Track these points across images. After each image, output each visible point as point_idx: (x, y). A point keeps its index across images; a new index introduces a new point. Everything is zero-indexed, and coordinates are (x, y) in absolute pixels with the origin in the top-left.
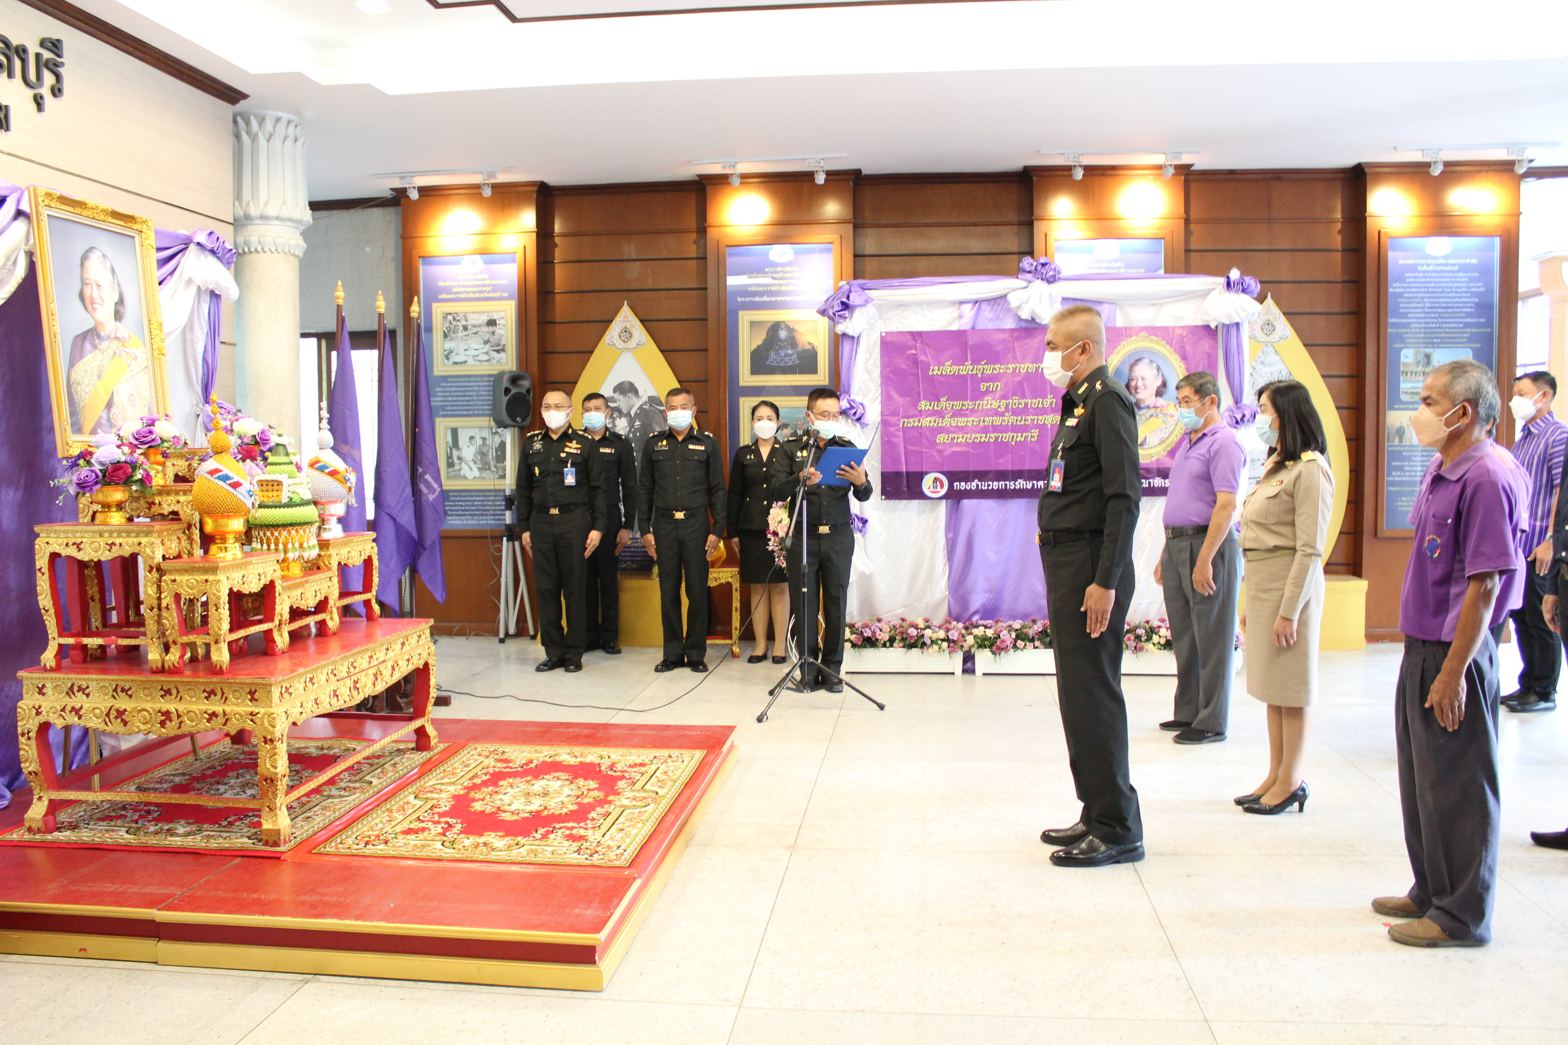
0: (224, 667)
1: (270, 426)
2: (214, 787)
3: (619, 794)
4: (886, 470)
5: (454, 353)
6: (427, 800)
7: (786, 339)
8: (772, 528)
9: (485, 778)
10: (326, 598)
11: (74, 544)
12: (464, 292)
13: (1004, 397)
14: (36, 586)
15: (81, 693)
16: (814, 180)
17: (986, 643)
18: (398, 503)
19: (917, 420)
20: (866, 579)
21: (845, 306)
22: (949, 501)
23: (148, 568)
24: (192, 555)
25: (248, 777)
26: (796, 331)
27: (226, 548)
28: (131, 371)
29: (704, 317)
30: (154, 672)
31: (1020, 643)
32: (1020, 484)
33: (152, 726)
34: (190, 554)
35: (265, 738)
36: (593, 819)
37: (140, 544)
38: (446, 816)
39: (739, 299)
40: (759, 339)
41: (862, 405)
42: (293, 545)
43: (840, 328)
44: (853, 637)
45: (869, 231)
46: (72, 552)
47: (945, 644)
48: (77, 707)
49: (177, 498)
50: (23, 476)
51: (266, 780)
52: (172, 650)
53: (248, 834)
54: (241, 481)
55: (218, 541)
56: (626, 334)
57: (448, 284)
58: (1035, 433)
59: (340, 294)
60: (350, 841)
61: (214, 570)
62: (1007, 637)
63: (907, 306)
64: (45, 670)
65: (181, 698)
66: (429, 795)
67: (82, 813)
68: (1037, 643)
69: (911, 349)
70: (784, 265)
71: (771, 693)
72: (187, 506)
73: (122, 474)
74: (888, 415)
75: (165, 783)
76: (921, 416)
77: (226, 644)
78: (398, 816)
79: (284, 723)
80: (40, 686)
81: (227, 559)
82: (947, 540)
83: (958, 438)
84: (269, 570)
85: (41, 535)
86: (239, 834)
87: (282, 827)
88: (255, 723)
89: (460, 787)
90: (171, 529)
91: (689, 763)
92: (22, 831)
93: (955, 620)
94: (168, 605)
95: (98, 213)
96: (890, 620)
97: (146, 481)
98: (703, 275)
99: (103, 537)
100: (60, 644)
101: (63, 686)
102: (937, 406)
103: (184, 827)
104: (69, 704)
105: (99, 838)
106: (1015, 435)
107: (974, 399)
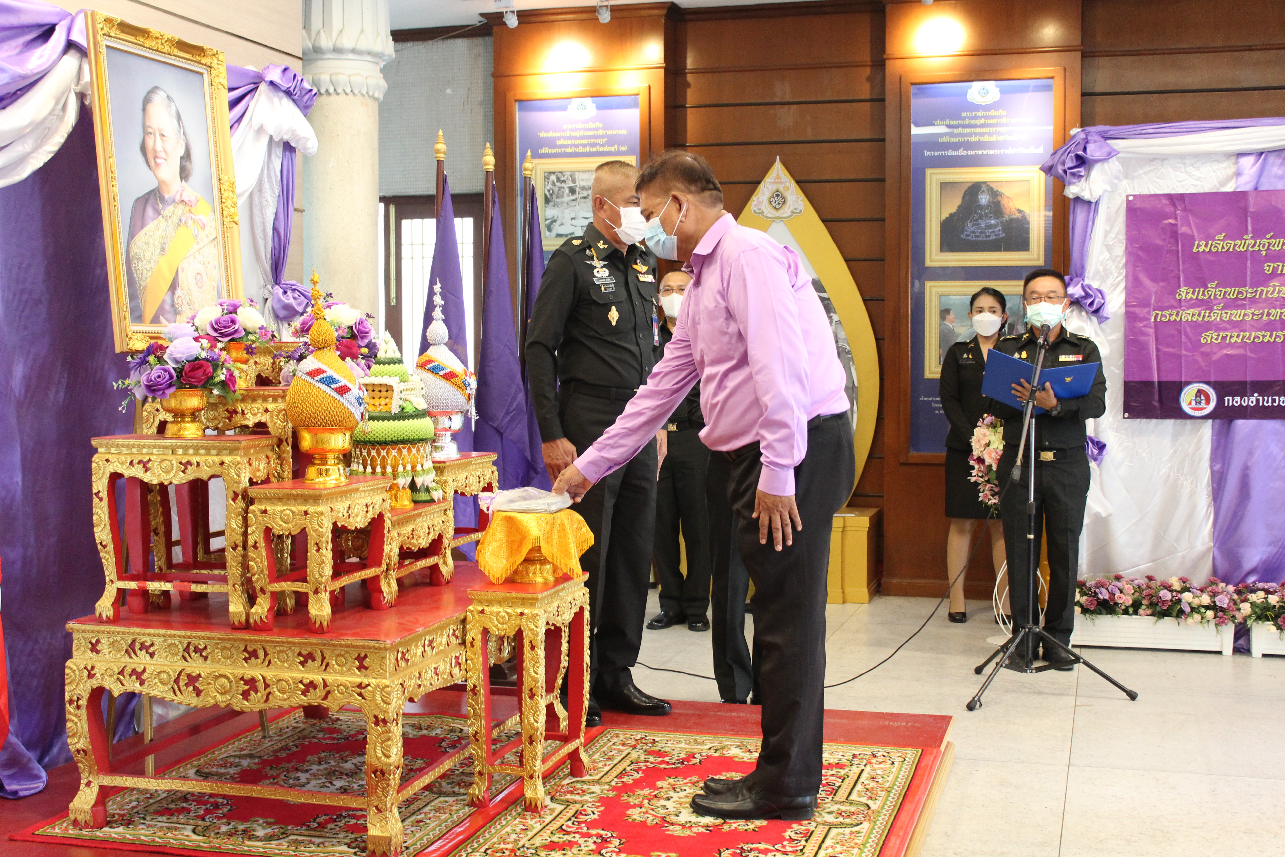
0: (325, 624)
1: (368, 315)
2: (293, 775)
4: (1131, 379)
5: (558, 223)
6: (568, 803)
7: (988, 206)
8: (976, 453)
9: (637, 776)
10: (440, 536)
11: (140, 462)
12: (572, 145)
14: (92, 514)
15: (144, 652)
17: (1268, 613)
18: (507, 413)
19: (1175, 312)
21: (1081, 161)
22: (1217, 421)
23: (231, 495)
24: (283, 478)
25: (333, 763)
26: (1001, 194)
27: (327, 470)
28: (198, 243)
29: (879, 176)
30: (235, 628)
34: (280, 477)
35: (376, 717)
36: (791, 840)
38: (597, 828)
39: (927, 153)
40: (952, 207)
41: (1100, 292)
42: (404, 468)
43: (1072, 191)
44: (1083, 600)
45: (1103, 61)
46: (137, 472)
47: (1210, 614)
48: (139, 670)
49: (265, 405)
50: (66, 375)
51: (375, 772)
52: (259, 600)
53: (347, 841)
54: (349, 385)
55: (317, 462)
56: (779, 199)
57: (550, 134)
59: (442, 146)
61: (316, 499)
63: (1163, 160)
64: (100, 621)
65: (270, 662)
66: (569, 797)
67: (134, 804)
69: (1168, 217)
70: (987, 108)
71: (979, 671)
72: (277, 416)
73: (200, 374)
74: (1134, 306)
75: (230, 767)
76: (1180, 307)
77: (328, 593)
78: (535, 824)
79: (399, 698)
80: (94, 641)
81: (328, 485)
82: (1213, 472)
83: (1231, 337)
84: (377, 499)
85: (100, 450)
86: (335, 840)
87: (394, 834)
88: (363, 698)
89: (607, 787)
90: (258, 446)
91: (902, 767)
92: (65, 824)
93: (1222, 582)
94: (256, 542)
95: (162, 44)
96: (1132, 578)
97: (228, 384)
98: (879, 121)
99: (176, 454)
100: (118, 589)
101: (122, 642)
102: (1203, 294)
103: (264, 828)
104: (129, 665)
105: (160, 838)
107: (1254, 285)
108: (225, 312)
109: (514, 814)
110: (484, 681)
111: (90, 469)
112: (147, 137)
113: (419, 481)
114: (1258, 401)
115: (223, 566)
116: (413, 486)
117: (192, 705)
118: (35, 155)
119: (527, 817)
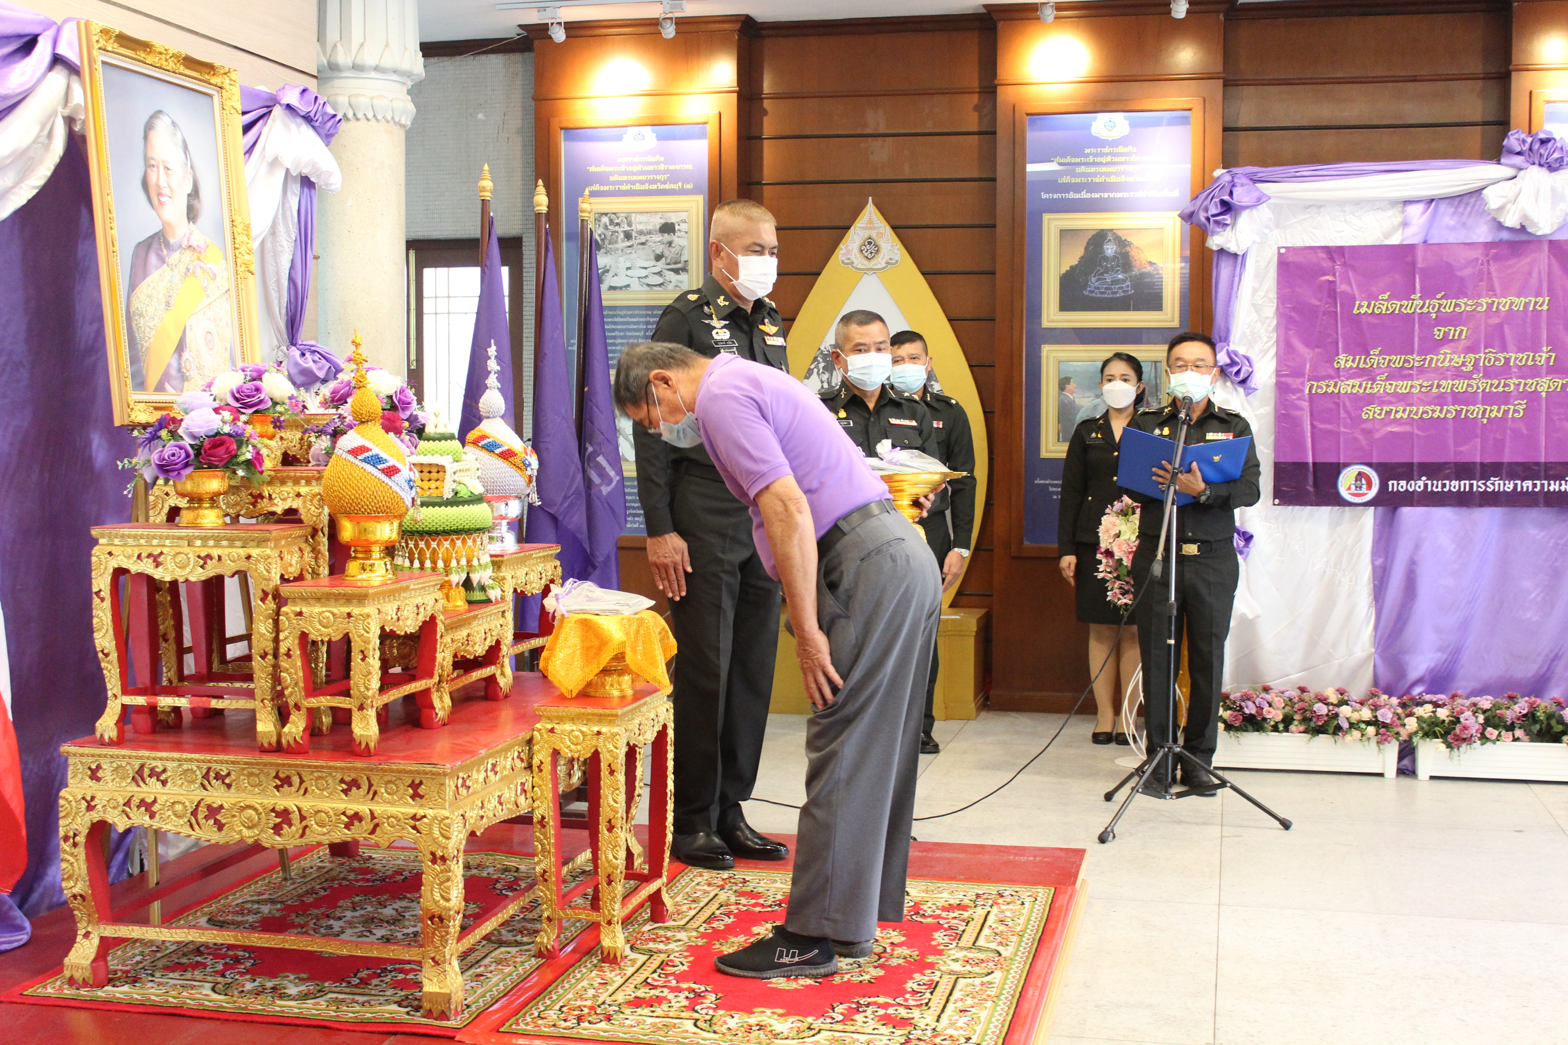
0: (372, 745)
2: (324, 922)
3: (940, 953)
4: (1282, 460)
5: (611, 273)
6: (651, 953)
7: (1115, 257)
8: (1103, 545)
9: (729, 921)
10: (498, 642)
11: (149, 556)
12: (627, 182)
13: (1472, 349)
14: (91, 617)
15: (154, 779)
16: (1170, 13)
17: (1437, 729)
19: (1332, 383)
20: (1249, 624)
21: (1227, 207)
22: (1380, 509)
24: (318, 575)
25: (370, 909)
26: (1129, 244)
27: (372, 565)
28: (208, 296)
29: (991, 222)
30: (264, 751)
31: (1491, 732)
32: (1496, 484)
34: (315, 573)
35: (433, 854)
36: (914, 992)
38: (688, 981)
39: (1044, 196)
40: (1073, 258)
41: (1248, 359)
42: (458, 562)
43: (1215, 242)
45: (1247, 91)
46: (147, 567)
47: (1371, 730)
48: (149, 800)
49: (297, 489)
51: (431, 918)
52: (292, 718)
53: (396, 999)
54: (398, 465)
55: (360, 555)
56: (871, 247)
57: (602, 169)
58: (1521, 406)
59: (487, 183)
60: (552, 1015)
61: (361, 598)
62: (1472, 722)
63: (1320, 207)
64: (102, 743)
65: (306, 791)
66: (651, 945)
67: (139, 958)
68: (1519, 733)
69: (1325, 273)
70: (1114, 143)
71: (1109, 797)
72: (311, 501)
73: (223, 452)
74: (1285, 375)
75: (248, 914)
76: (1339, 377)
77: (374, 709)
78: (615, 977)
79: (460, 832)
80: (94, 767)
81: (373, 583)
82: (1374, 567)
83: (1397, 412)
84: (429, 599)
85: (101, 541)
86: (382, 998)
87: (454, 990)
88: (419, 832)
89: (694, 934)
90: (290, 536)
91: (1033, 908)
92: (58, 983)
93: (1385, 693)
94: (289, 650)
95: (166, 60)
96: (1283, 689)
97: (254, 464)
98: (989, 157)
99: (193, 546)
100: (123, 705)
101: (128, 767)
102: (1365, 362)
103: (296, 986)
104: (137, 795)
105: (174, 998)
106: (1489, 408)
107: (1423, 352)
108: (248, 378)
109: (589, 966)
110: (554, 811)
111: (89, 563)
112: (149, 171)
113: (475, 578)
114: (1426, 485)
115: (249, 678)
116: (467, 584)
117: (213, 842)
119: (605, 969)
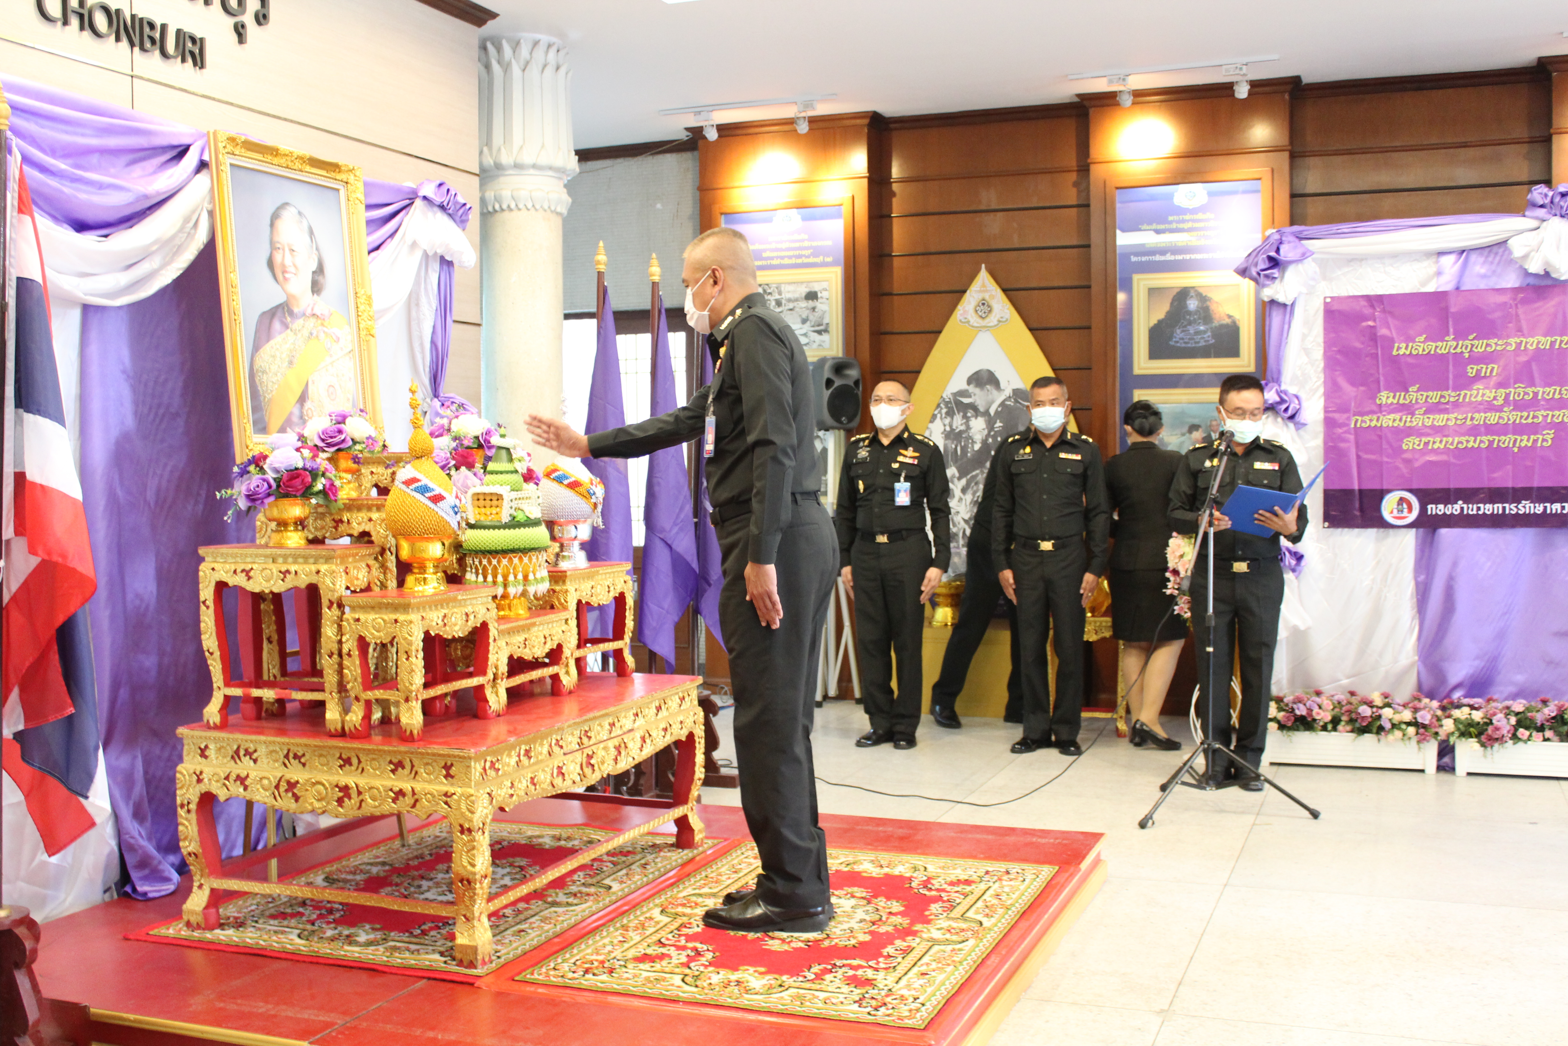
0: (415, 732)
1: (499, 426)
2: (416, 883)
3: (928, 922)
4: (1331, 488)
6: (676, 916)
7: (1197, 312)
8: (1171, 565)
10: (560, 646)
11: (243, 571)
12: (777, 257)
13: (1501, 385)
14: (199, 622)
15: (248, 758)
16: (1233, 95)
17: (1472, 730)
18: (675, 524)
20: (1299, 636)
21: (1274, 263)
22: (1421, 530)
24: (386, 587)
26: (1210, 299)
27: (425, 579)
29: (1084, 283)
30: (332, 735)
31: (1523, 733)
32: (1527, 507)
33: (328, 803)
34: (383, 586)
35: (461, 826)
36: (888, 957)
37: (318, 572)
38: (696, 941)
39: (1134, 259)
40: (1160, 312)
41: (1297, 397)
42: (515, 577)
43: (1268, 293)
44: (1281, 715)
45: (1312, 161)
46: (239, 580)
47: (1411, 730)
48: (243, 775)
49: (369, 514)
51: (461, 881)
52: (353, 708)
53: (442, 949)
54: (444, 494)
55: (416, 571)
56: (985, 307)
57: (757, 247)
58: (1549, 435)
59: (602, 258)
60: (566, 967)
62: (1504, 723)
63: (1362, 260)
64: (208, 727)
65: (363, 770)
66: (680, 909)
67: (253, 907)
68: (1548, 734)
69: (1367, 320)
70: (1194, 211)
73: (299, 484)
74: (1334, 412)
75: (359, 874)
76: (1381, 412)
77: (420, 702)
78: (635, 936)
79: (486, 807)
80: (203, 747)
81: (426, 594)
82: (1417, 584)
83: (1434, 442)
84: (481, 609)
85: (206, 559)
86: (431, 948)
87: (483, 945)
88: (449, 806)
90: (363, 554)
91: (1032, 884)
92: (178, 926)
93: (1427, 697)
94: (350, 650)
95: (291, 161)
96: (1333, 693)
97: (329, 492)
98: (1085, 227)
99: (276, 563)
100: (225, 696)
101: (228, 748)
102: (1405, 398)
103: (368, 934)
104: (234, 771)
105: (265, 941)
106: (1519, 438)
107: (1457, 388)
108: (334, 422)
109: (618, 925)
111: (197, 577)
114: (1462, 509)
118: (163, 272)
119: (630, 929)
